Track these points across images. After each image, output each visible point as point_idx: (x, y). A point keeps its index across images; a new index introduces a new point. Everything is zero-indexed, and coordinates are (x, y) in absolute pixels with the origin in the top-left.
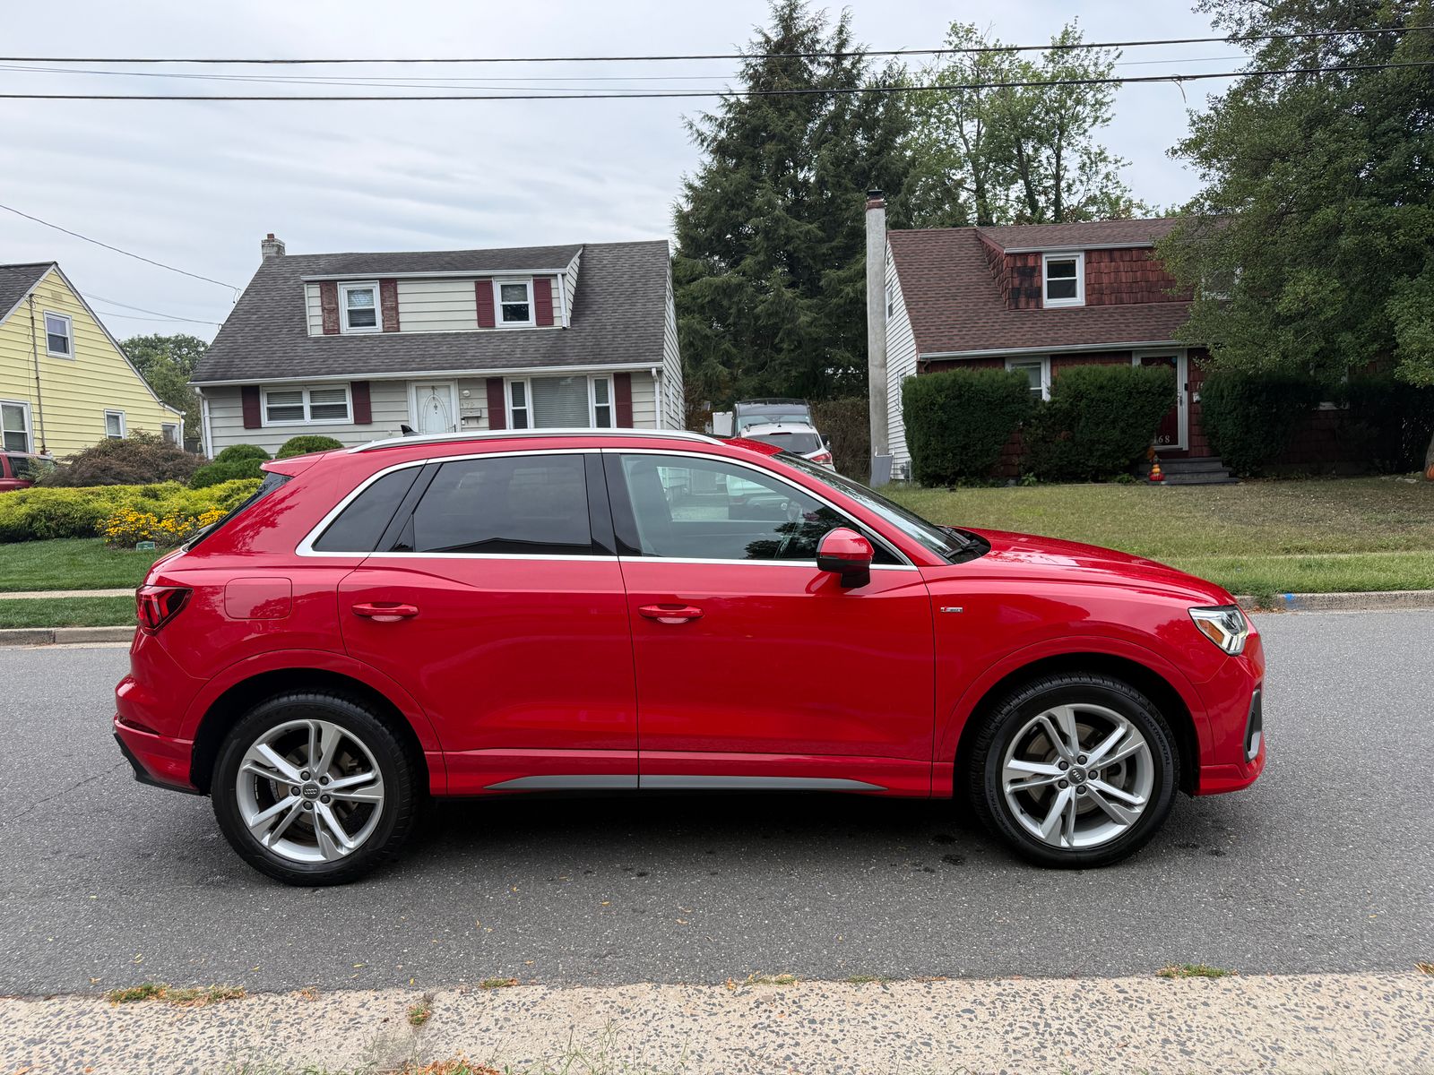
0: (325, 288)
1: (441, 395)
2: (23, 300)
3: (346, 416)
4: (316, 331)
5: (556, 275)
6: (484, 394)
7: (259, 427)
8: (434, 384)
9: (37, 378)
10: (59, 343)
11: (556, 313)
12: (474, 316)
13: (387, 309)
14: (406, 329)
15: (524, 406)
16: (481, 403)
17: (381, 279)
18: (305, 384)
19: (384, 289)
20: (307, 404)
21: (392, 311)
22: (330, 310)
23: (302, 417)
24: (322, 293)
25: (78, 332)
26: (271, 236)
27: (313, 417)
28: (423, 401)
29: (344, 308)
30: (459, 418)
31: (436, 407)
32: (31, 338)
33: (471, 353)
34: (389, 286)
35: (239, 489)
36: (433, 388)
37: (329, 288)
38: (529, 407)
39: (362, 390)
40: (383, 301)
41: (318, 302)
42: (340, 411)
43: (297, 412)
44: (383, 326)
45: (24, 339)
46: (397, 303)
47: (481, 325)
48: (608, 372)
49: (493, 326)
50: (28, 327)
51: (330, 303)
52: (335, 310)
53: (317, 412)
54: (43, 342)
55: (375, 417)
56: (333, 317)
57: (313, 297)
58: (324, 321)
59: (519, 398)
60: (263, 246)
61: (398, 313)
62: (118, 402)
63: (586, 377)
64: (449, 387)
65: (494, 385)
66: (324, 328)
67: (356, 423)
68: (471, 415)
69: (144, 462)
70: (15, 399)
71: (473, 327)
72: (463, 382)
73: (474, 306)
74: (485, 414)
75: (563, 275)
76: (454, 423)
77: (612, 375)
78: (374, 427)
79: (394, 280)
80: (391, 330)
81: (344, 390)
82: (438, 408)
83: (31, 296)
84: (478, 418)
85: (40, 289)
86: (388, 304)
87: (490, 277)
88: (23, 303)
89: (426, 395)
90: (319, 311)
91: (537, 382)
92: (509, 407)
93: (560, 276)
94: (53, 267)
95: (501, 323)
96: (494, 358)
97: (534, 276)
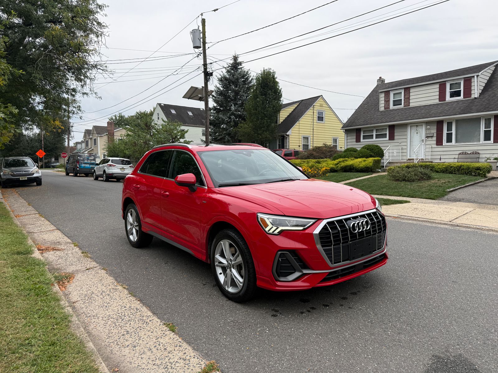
0: (386, 94)
1: (419, 129)
2: (311, 107)
3: (386, 137)
4: (382, 108)
5: (474, 77)
6: (435, 127)
7: (360, 142)
8: (417, 125)
9: (313, 129)
10: (320, 119)
11: (472, 92)
12: (438, 97)
13: (406, 98)
14: (412, 105)
15: (452, 131)
16: (434, 131)
17: (404, 88)
18: (374, 127)
19: (406, 92)
20: (374, 134)
21: (407, 99)
22: (387, 101)
23: (373, 138)
24: (385, 95)
25: (327, 115)
26: (380, 78)
27: (376, 138)
28: (413, 131)
29: (392, 99)
30: (425, 137)
31: (417, 133)
32: (312, 118)
33: (432, 112)
34: (407, 90)
35: (341, 161)
36: (417, 126)
37: (387, 94)
38: (454, 131)
39: (392, 128)
40: (405, 96)
41: (383, 99)
42: (384, 136)
43: (371, 137)
44: (404, 105)
45: (310, 118)
46: (410, 96)
47: (440, 101)
48: (491, 115)
49: (445, 100)
50: (312, 115)
51: (387, 99)
52: (389, 101)
53: (378, 136)
54: (316, 118)
55: (396, 138)
56: (388, 103)
57: (382, 97)
58: (385, 105)
59: (449, 128)
60: (377, 81)
61: (409, 100)
62: (337, 135)
63: (481, 118)
64: (422, 125)
65: (440, 124)
66: (385, 107)
67: (389, 140)
68: (429, 135)
69: (323, 153)
70: (306, 135)
71: (437, 101)
72: (427, 123)
73: (438, 93)
74: (435, 135)
75: (477, 76)
76: (423, 139)
77: (493, 116)
78: (395, 141)
79: (409, 88)
80: (406, 106)
81: (386, 128)
82: (418, 133)
83: (314, 106)
84: (432, 137)
85: (317, 104)
86: (406, 97)
87: (446, 81)
88: (311, 108)
89: (414, 129)
90: (383, 102)
91: (458, 121)
92: (445, 132)
93: (476, 77)
94: (321, 97)
95: (448, 98)
96: (441, 113)
97: (464, 78)
